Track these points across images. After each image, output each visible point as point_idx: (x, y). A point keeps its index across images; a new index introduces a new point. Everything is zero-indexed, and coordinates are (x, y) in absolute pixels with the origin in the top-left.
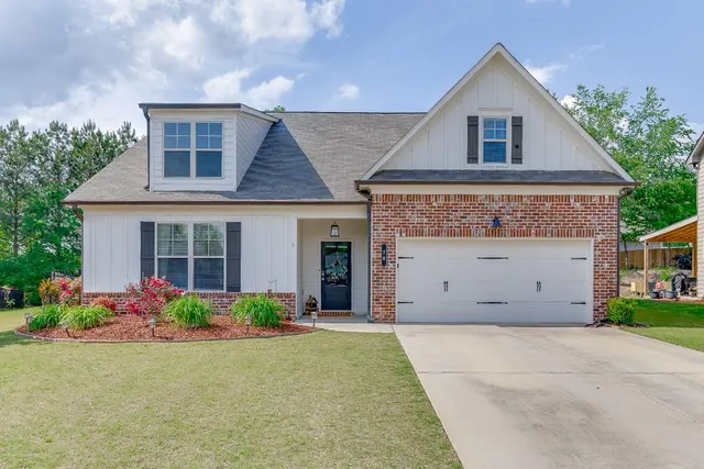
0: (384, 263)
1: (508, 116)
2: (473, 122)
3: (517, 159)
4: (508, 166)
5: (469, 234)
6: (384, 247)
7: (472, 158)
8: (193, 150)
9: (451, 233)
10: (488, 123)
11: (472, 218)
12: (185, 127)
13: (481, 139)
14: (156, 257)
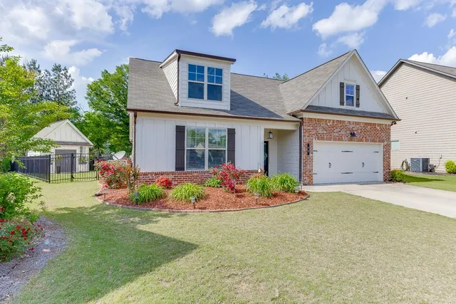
0: (308, 154)
1: (355, 84)
2: (342, 85)
3: (358, 105)
4: (354, 108)
5: (342, 140)
6: (308, 145)
7: (342, 103)
8: (206, 83)
9: (335, 139)
10: (348, 87)
11: (343, 132)
12: (201, 69)
13: (345, 94)
14: (186, 148)
